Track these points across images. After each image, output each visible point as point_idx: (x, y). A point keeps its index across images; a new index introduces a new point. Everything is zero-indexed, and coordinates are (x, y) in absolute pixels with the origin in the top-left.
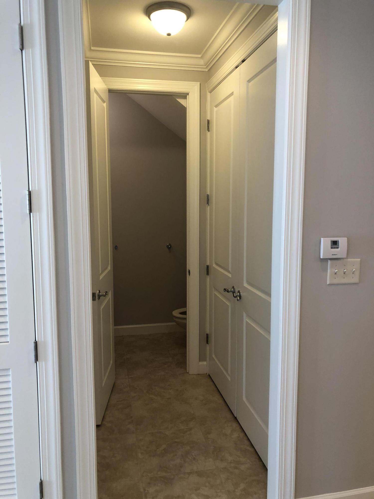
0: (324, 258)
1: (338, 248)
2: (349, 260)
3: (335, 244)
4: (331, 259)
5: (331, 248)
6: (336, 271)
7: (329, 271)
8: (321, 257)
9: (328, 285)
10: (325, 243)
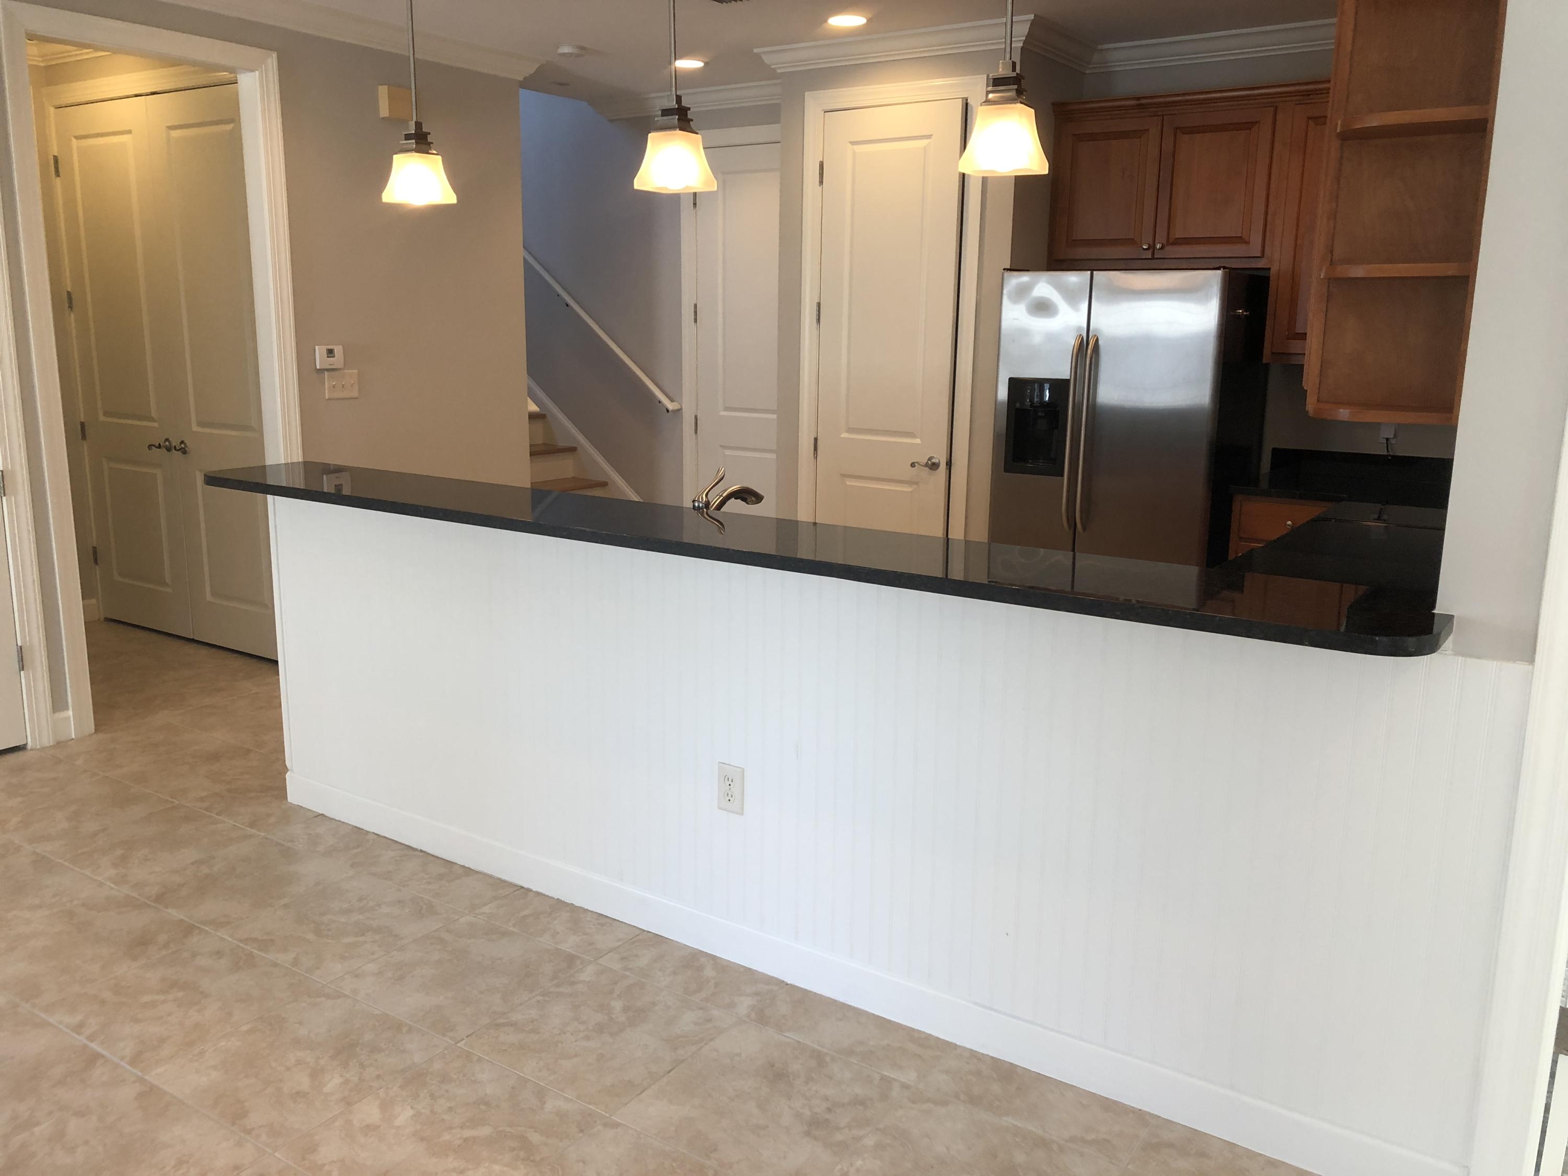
0: (321, 368)
1: (334, 357)
2: (346, 371)
3: (330, 352)
4: (328, 370)
5: (328, 357)
6: (334, 383)
7: (326, 384)
8: (318, 367)
9: (328, 399)
10: (320, 352)
